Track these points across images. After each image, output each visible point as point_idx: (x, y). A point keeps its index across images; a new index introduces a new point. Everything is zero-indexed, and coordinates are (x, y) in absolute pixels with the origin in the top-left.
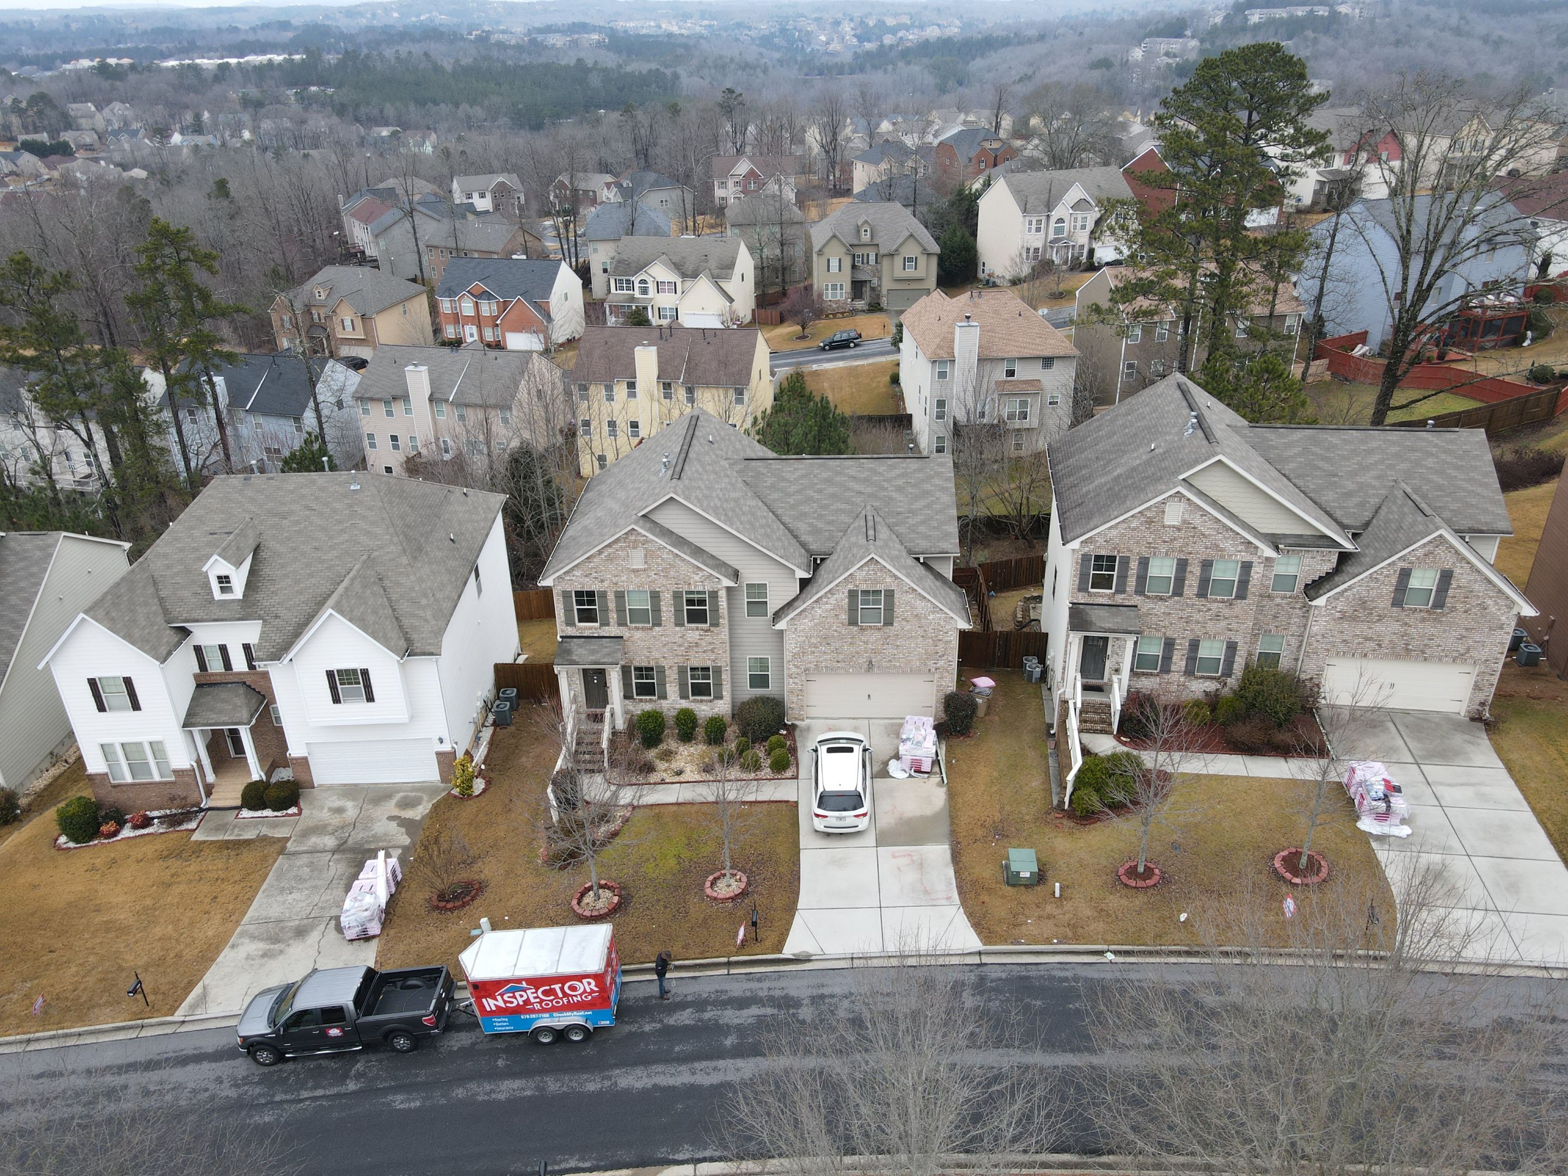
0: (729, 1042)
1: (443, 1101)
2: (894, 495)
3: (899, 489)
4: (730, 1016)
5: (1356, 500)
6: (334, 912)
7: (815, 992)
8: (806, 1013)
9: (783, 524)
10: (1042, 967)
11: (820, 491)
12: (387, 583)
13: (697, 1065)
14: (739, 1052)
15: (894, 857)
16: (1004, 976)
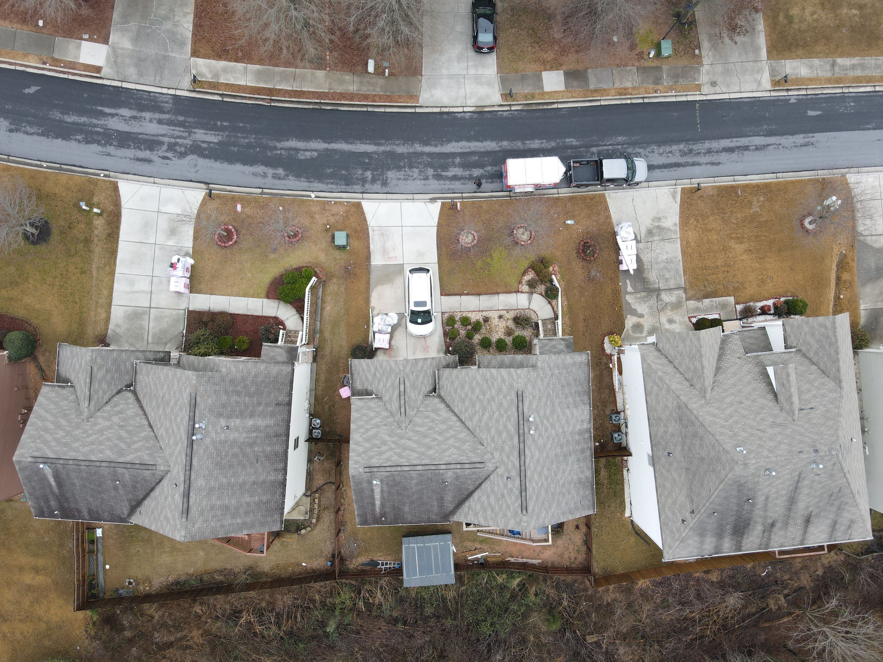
0: (458, 160)
1: (558, 140)
2: (387, 438)
3: (384, 443)
4: (458, 171)
5: (118, 409)
6: (641, 245)
7: (427, 182)
8: (430, 172)
9: (456, 415)
10: (340, 190)
11: (434, 440)
12: (687, 384)
13: (469, 150)
14: (453, 155)
15: (396, 257)
16: (355, 186)
